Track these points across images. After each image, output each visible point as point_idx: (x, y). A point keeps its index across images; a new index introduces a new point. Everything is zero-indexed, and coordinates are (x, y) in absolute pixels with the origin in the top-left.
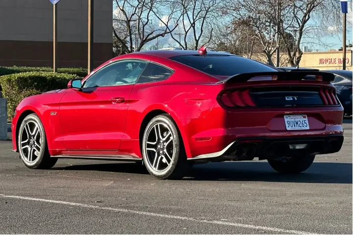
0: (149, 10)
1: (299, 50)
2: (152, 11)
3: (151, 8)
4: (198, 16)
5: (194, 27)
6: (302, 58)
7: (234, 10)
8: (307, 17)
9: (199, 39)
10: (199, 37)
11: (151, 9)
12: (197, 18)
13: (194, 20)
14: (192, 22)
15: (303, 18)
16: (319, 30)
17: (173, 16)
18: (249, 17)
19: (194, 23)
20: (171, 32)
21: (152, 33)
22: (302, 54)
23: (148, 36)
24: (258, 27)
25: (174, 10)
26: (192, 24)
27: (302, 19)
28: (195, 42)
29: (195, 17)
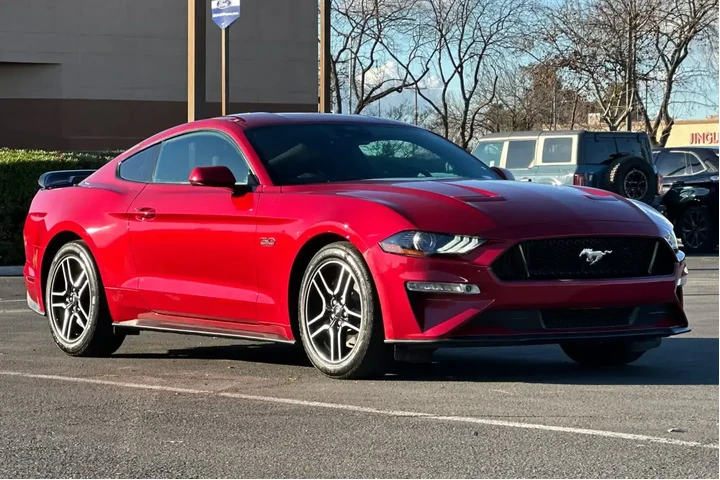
0: (374, 41)
1: (667, 116)
2: (381, 42)
3: (379, 37)
4: (468, 53)
5: (461, 74)
6: (672, 132)
7: (545, 39)
8: (683, 51)
9: (471, 96)
10: (471, 94)
11: (378, 39)
12: (467, 57)
13: (461, 60)
14: (457, 63)
15: (674, 54)
16: (705, 78)
17: (419, 53)
18: (576, 53)
19: (461, 65)
20: (416, 82)
21: (381, 85)
22: (673, 123)
23: (371, 92)
24: (592, 73)
25: (421, 42)
26: (457, 68)
27: (672, 57)
28: (463, 102)
29: (462, 55)
